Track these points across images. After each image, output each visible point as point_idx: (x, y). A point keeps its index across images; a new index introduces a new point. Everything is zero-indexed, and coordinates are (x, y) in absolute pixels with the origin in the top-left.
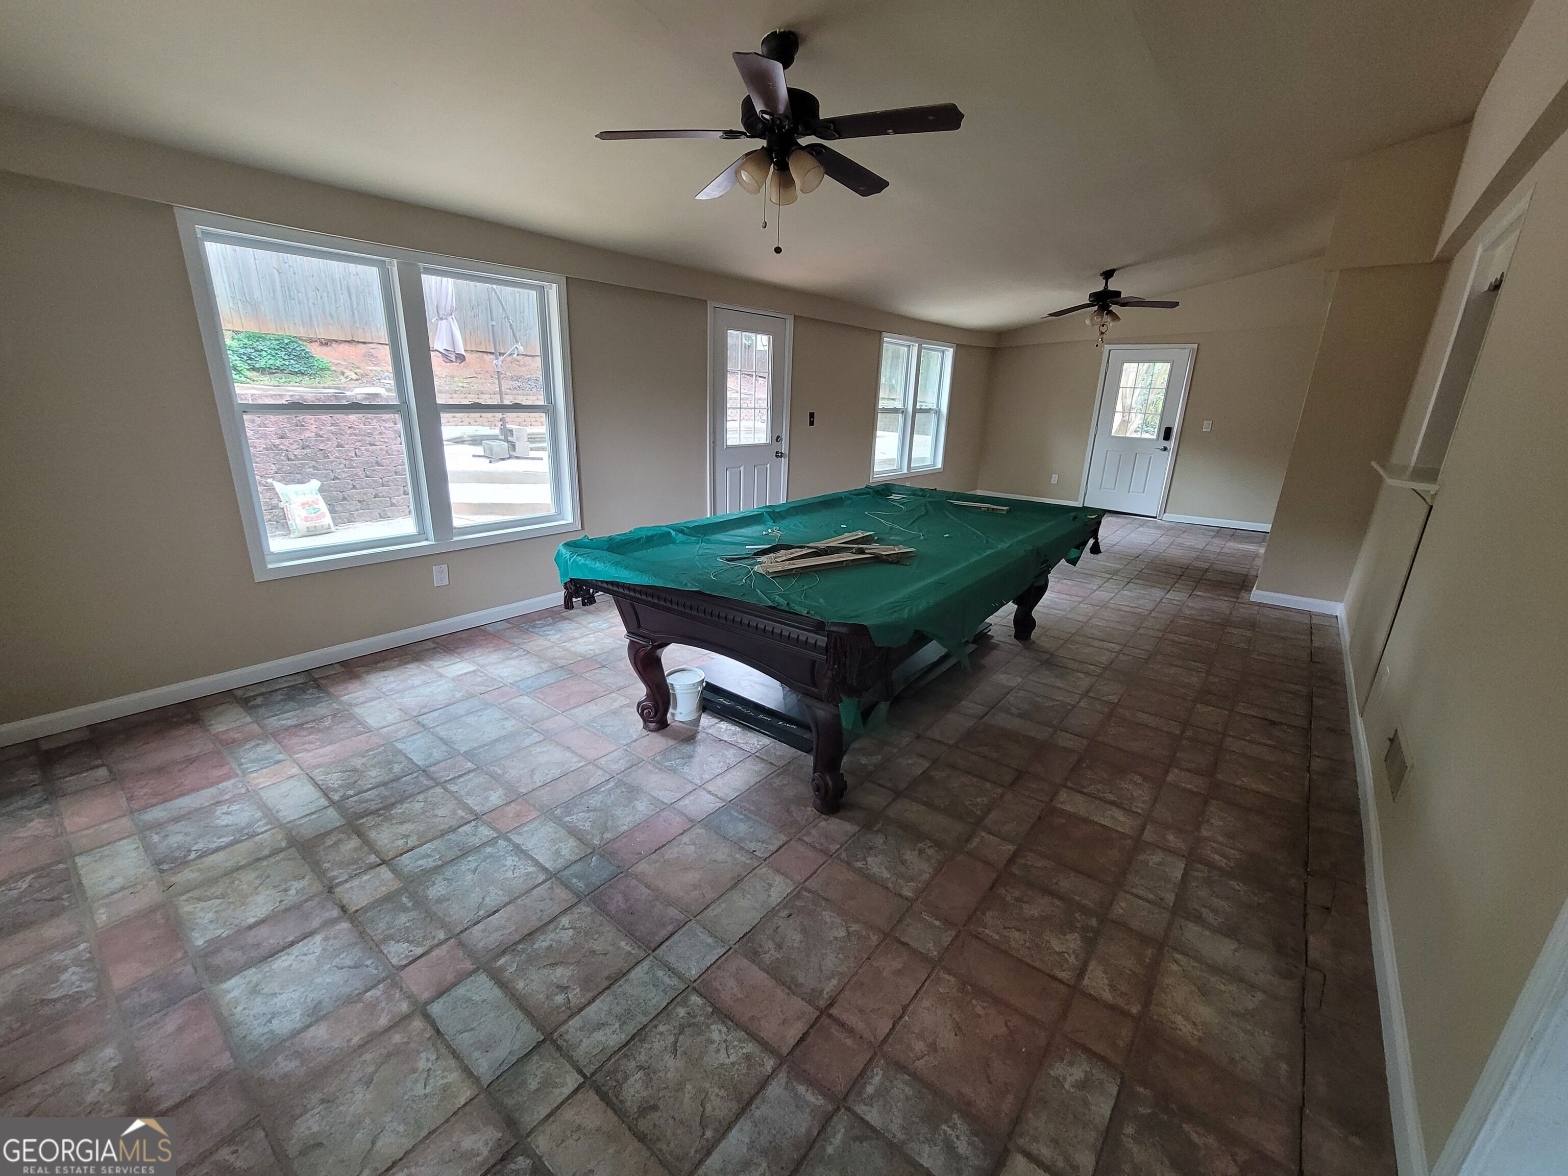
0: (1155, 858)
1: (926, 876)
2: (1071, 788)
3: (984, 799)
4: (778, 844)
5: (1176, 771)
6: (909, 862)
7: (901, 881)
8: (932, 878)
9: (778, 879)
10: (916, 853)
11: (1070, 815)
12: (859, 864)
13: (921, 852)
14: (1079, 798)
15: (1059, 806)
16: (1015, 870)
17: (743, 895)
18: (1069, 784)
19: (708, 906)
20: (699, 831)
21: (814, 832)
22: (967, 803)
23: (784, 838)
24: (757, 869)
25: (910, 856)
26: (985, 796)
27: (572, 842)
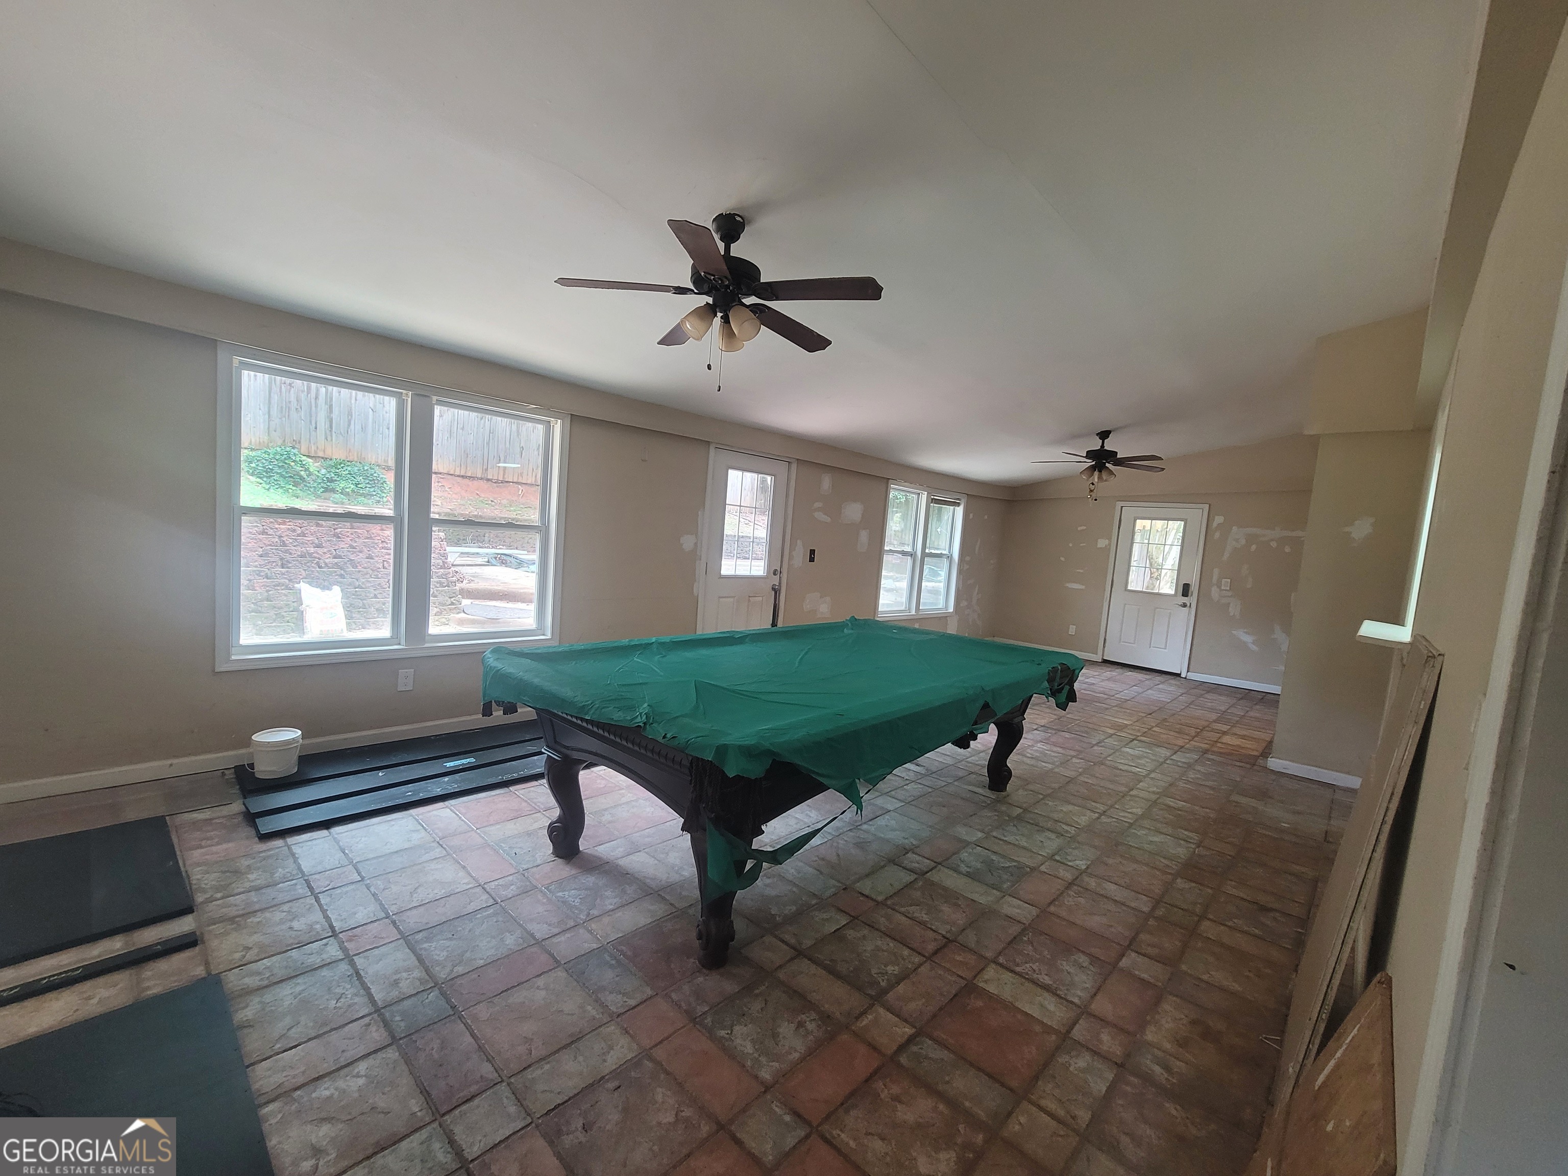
0: (1081, 1062)
1: (796, 1056)
2: (1001, 965)
3: (896, 968)
4: (639, 997)
5: (1133, 955)
6: (781, 1036)
7: (763, 1059)
8: (803, 1059)
9: (624, 1041)
10: (793, 1026)
11: (990, 997)
12: (723, 1033)
13: (801, 1025)
14: (1007, 976)
15: (981, 985)
16: (903, 1059)
17: (575, 1057)
18: (1001, 960)
19: (529, 1066)
20: (560, 973)
21: (686, 988)
22: (874, 971)
23: (649, 992)
24: (603, 1027)
25: (786, 1029)
26: (898, 965)
27: (418, 973)
